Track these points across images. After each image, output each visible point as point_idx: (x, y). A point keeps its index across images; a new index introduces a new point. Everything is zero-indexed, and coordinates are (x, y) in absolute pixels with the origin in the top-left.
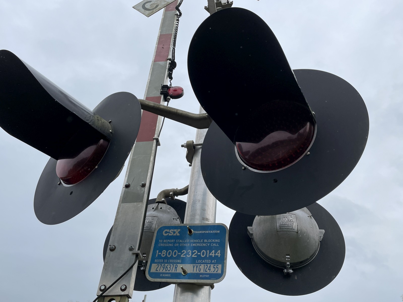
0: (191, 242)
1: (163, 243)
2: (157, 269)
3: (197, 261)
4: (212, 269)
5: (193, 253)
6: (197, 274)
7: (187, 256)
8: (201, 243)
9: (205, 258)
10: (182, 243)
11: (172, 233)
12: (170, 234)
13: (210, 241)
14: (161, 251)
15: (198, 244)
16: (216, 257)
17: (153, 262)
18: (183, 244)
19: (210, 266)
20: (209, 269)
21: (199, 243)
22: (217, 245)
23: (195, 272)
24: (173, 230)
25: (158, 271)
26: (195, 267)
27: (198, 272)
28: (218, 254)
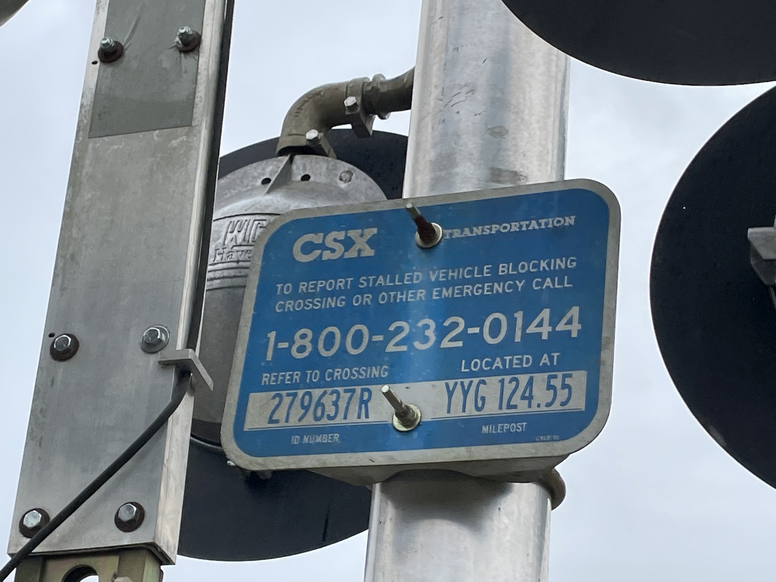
1: (295, 295)
2: (271, 416)
3: (468, 366)
4: (541, 394)
5: (442, 332)
6: (467, 421)
7: (417, 345)
8: (483, 280)
9: (507, 347)
10: (388, 289)
11: (339, 248)
12: (327, 255)
13: (525, 267)
14: (286, 335)
15: (467, 290)
16: (559, 339)
17: (251, 384)
18: (392, 294)
19: (530, 383)
20: (527, 394)
21: (473, 282)
22: (561, 282)
23: (457, 412)
24: (341, 235)
25: (277, 421)
26: (458, 393)
27: (471, 411)
28: (570, 322)
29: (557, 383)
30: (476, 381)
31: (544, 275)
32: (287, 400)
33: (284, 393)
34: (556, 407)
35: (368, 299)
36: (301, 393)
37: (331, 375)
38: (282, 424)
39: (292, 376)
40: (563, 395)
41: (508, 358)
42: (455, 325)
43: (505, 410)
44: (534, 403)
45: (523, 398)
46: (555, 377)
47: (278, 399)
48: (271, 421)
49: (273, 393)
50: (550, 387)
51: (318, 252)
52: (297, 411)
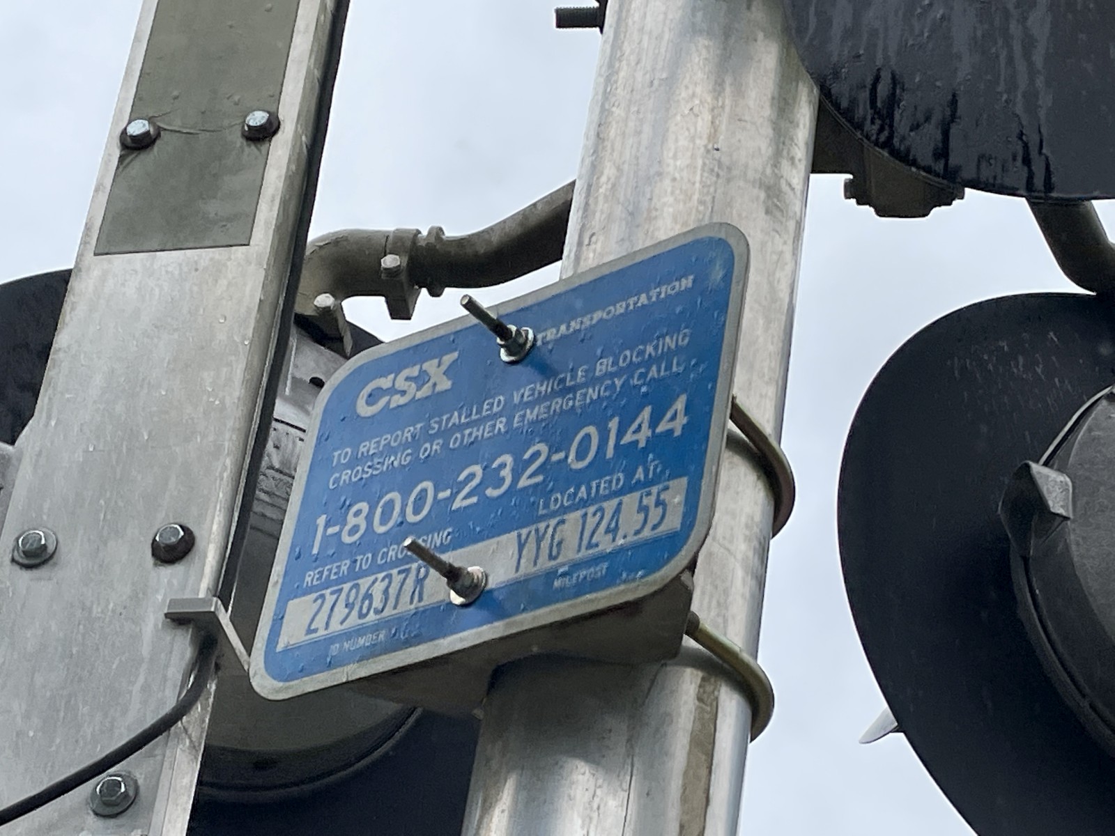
0: (516, 399)
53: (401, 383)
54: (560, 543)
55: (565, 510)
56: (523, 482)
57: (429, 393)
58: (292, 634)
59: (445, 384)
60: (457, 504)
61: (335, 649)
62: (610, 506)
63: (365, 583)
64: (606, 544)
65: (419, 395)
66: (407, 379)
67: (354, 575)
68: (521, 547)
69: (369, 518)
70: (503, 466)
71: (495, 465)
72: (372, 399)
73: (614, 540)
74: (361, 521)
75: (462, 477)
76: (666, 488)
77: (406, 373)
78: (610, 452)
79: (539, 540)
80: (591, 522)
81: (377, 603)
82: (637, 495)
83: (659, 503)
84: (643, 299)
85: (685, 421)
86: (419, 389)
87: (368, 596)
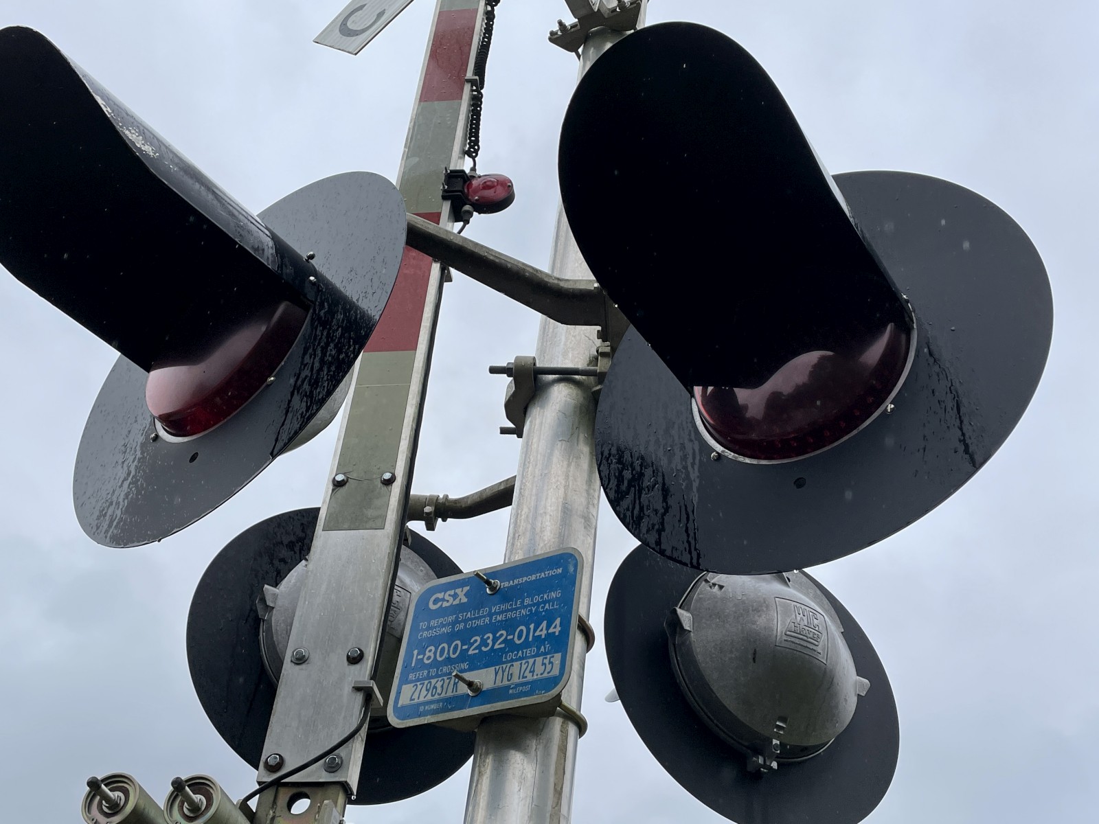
0: (493, 611)
1: (429, 628)
2: (411, 697)
3: (506, 657)
4: (539, 669)
11: (451, 599)
12: (445, 604)
14: (422, 651)
15: (509, 615)
16: (550, 636)
17: (404, 681)
18: (474, 621)
19: (534, 663)
20: (532, 670)
22: (553, 605)
23: (499, 684)
24: (452, 592)
25: (414, 700)
26: (500, 672)
27: (506, 683)
28: (555, 627)
29: (546, 661)
30: (509, 665)
31: (545, 602)
32: (419, 687)
33: (418, 683)
34: (545, 675)
35: (462, 626)
36: (426, 682)
37: (442, 670)
38: (416, 701)
39: (423, 673)
40: (549, 667)
41: (525, 651)
42: (502, 635)
43: (521, 680)
44: (535, 674)
45: (530, 672)
46: (546, 658)
47: (415, 687)
48: (411, 700)
49: (413, 684)
50: (544, 664)
51: (440, 603)
52: (424, 692)
53: (447, 597)
54: (511, 674)
55: (512, 660)
56: (496, 647)
57: (458, 603)
58: (404, 700)
59: (465, 600)
60: (470, 652)
61: (421, 709)
62: (531, 661)
63: (433, 681)
64: (530, 677)
65: (454, 603)
66: (449, 595)
67: (429, 677)
68: (496, 674)
69: (435, 654)
70: (489, 638)
71: (485, 637)
72: (435, 602)
73: (533, 676)
74: (432, 654)
75: (472, 641)
76: (553, 657)
77: (448, 593)
78: (530, 639)
79: (503, 672)
80: (524, 667)
81: (439, 690)
82: (542, 658)
83: (550, 663)
84: (543, 575)
85: (560, 629)
86: (454, 600)
87: (435, 687)
